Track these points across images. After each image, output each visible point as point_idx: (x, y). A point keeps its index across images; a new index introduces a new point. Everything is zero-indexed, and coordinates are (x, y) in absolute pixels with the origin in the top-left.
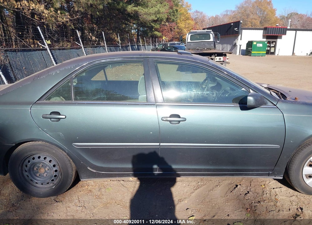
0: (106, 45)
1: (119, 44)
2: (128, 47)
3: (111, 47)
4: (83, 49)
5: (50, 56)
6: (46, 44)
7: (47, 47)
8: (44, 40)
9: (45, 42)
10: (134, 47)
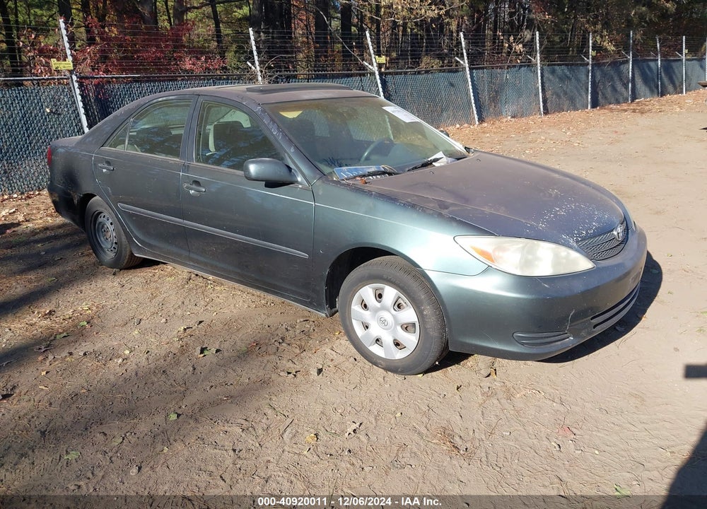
0: (539, 62)
1: (588, 58)
2: (626, 66)
3: (557, 68)
4: (468, 72)
5: (377, 86)
6: (375, 64)
7: (375, 69)
8: (373, 56)
9: (374, 60)
10: (652, 64)
